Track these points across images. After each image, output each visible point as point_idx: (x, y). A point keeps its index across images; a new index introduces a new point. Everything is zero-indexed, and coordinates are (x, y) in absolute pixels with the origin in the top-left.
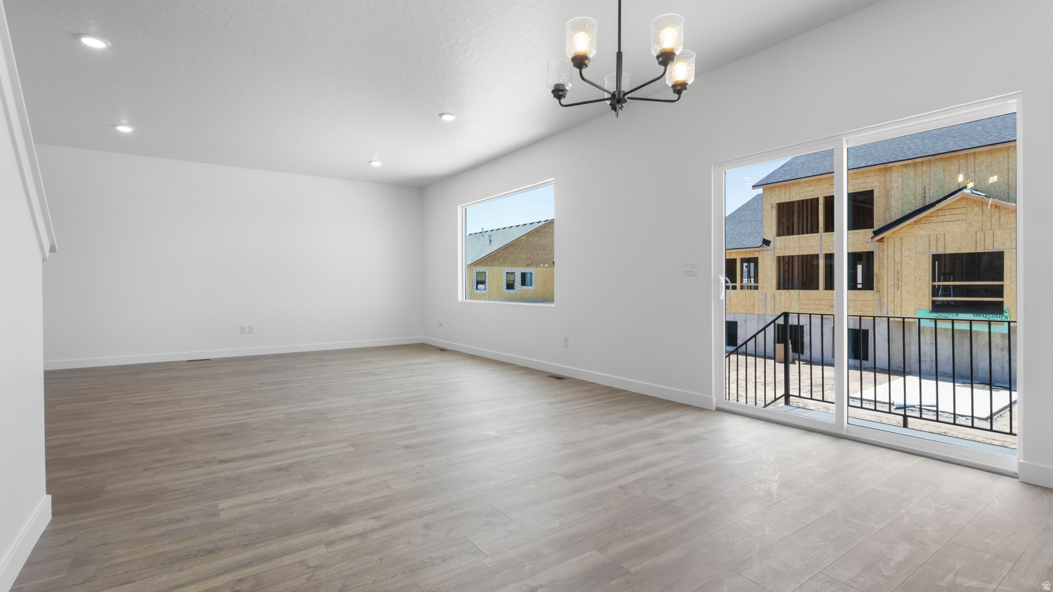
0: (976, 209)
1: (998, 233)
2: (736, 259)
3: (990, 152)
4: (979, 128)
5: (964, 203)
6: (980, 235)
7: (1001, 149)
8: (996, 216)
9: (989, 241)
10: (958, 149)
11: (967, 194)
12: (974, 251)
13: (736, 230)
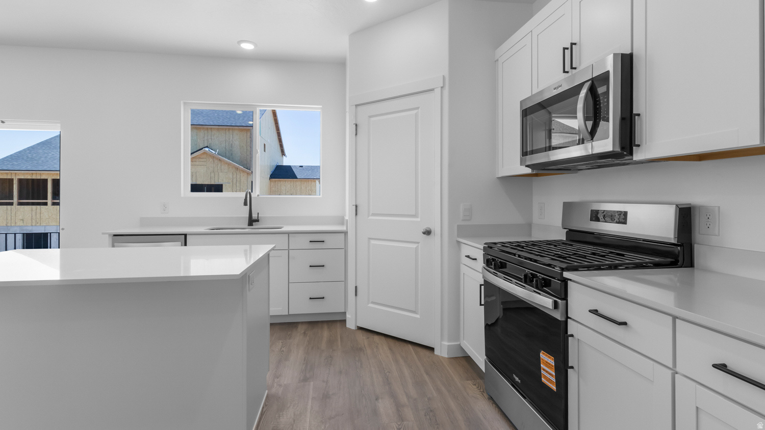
0: (211, 160)
1: (221, 174)
2: (47, 179)
3: (218, 129)
4: (216, 114)
5: (205, 156)
6: (212, 175)
7: (223, 129)
8: (220, 165)
9: (216, 178)
10: (203, 124)
11: (207, 151)
12: (210, 183)
13: (50, 154)
